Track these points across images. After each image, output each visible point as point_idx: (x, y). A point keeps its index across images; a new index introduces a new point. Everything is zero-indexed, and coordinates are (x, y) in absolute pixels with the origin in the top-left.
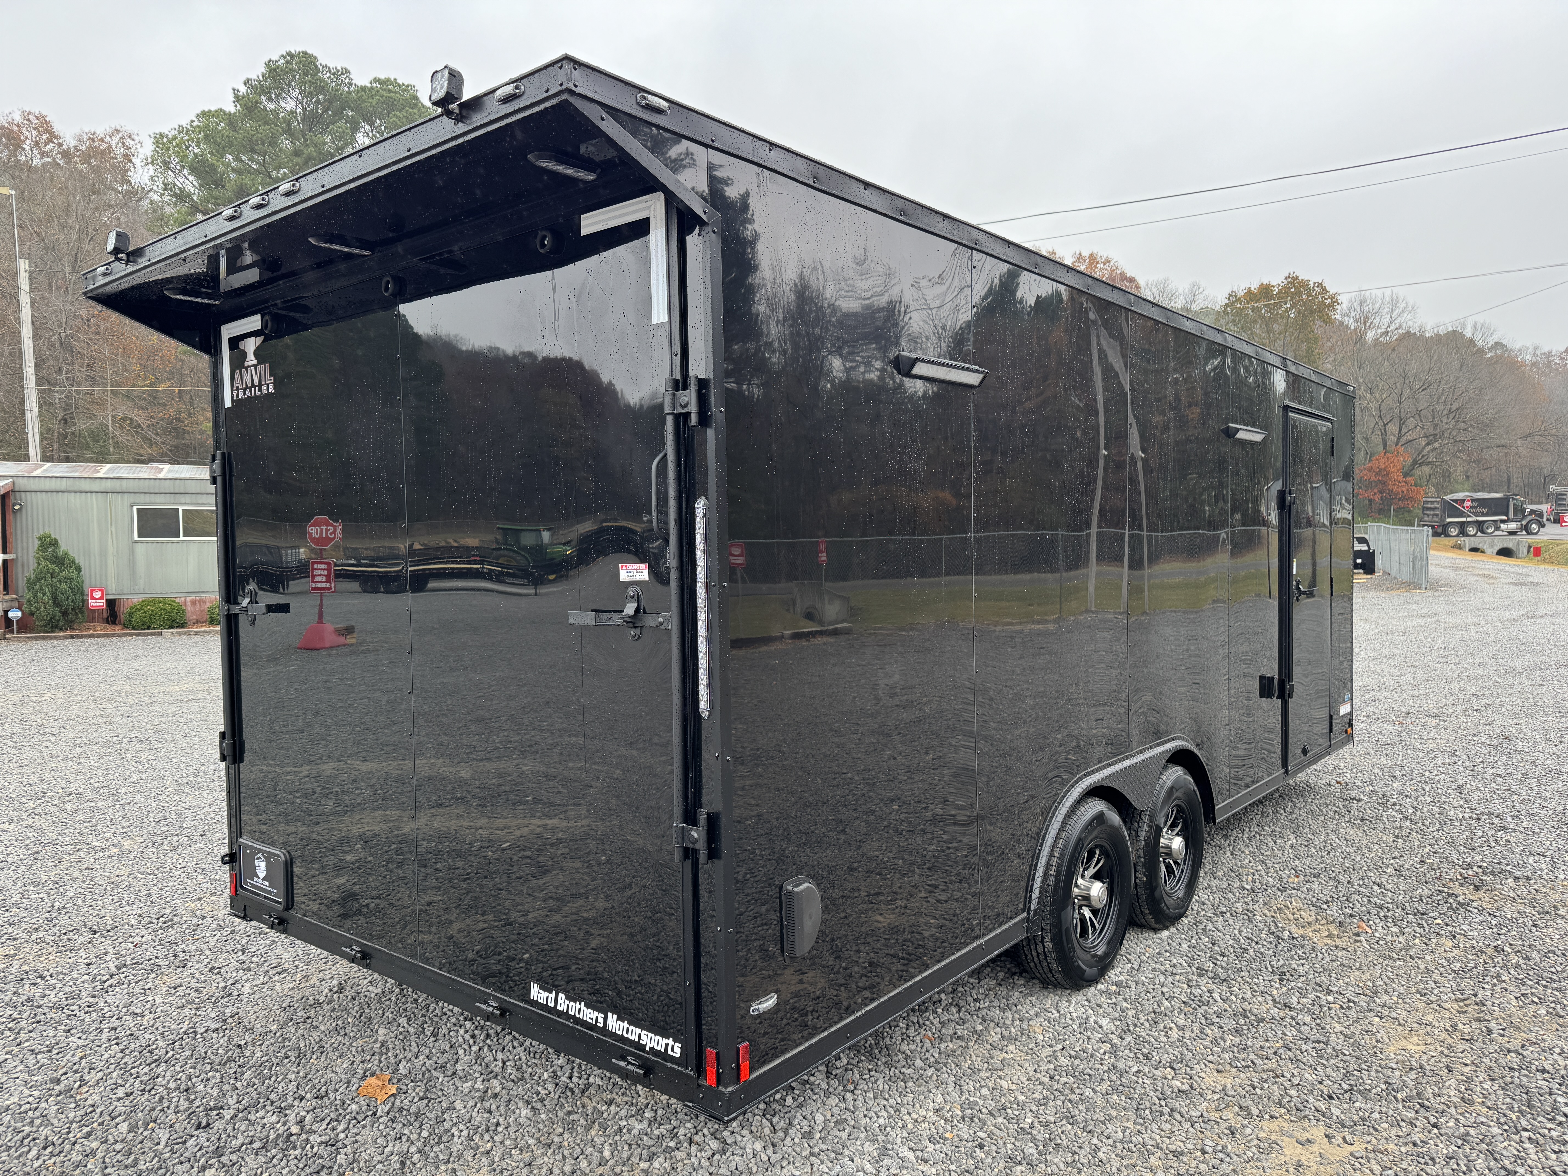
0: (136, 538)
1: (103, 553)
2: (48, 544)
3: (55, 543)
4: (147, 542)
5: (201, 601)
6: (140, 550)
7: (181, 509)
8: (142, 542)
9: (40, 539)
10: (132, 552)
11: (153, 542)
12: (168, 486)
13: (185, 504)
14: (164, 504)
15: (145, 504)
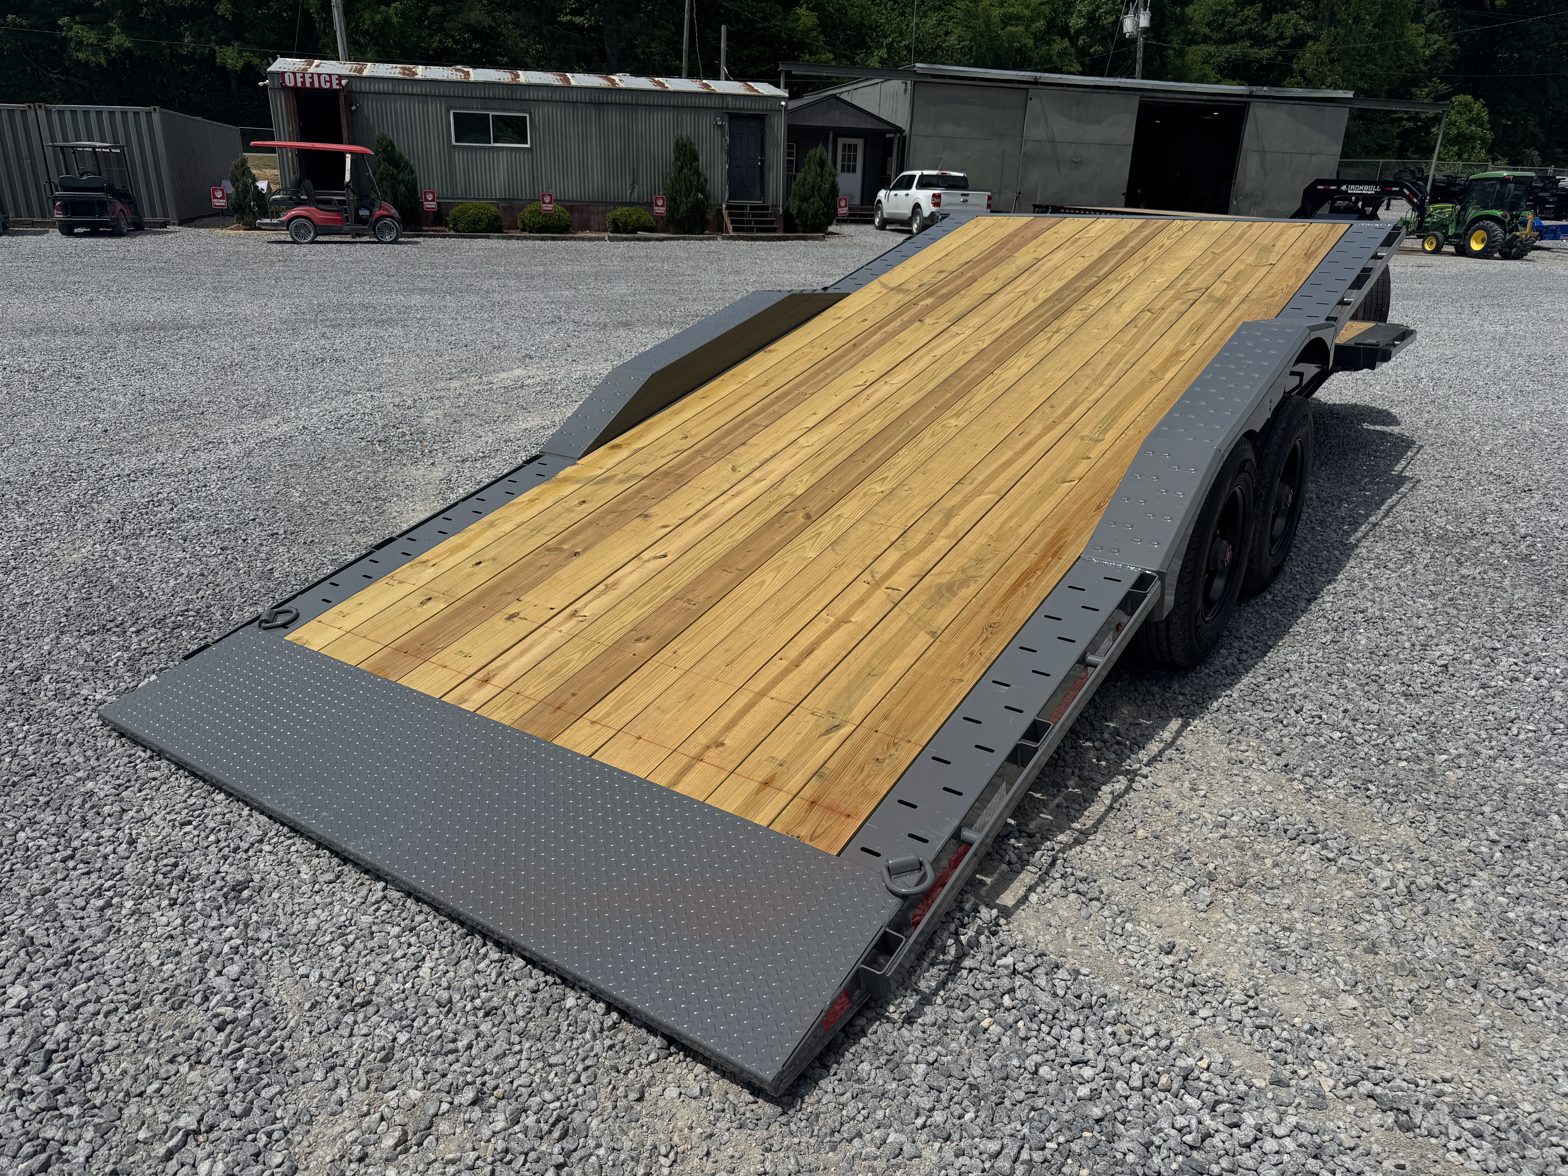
0: (454, 143)
1: (427, 157)
2: (386, 145)
3: (391, 144)
4: (463, 147)
5: (512, 208)
6: (457, 154)
7: (490, 114)
8: (459, 147)
9: (378, 140)
10: (451, 156)
11: (468, 147)
12: (478, 91)
13: (494, 110)
14: (476, 109)
15: (460, 108)
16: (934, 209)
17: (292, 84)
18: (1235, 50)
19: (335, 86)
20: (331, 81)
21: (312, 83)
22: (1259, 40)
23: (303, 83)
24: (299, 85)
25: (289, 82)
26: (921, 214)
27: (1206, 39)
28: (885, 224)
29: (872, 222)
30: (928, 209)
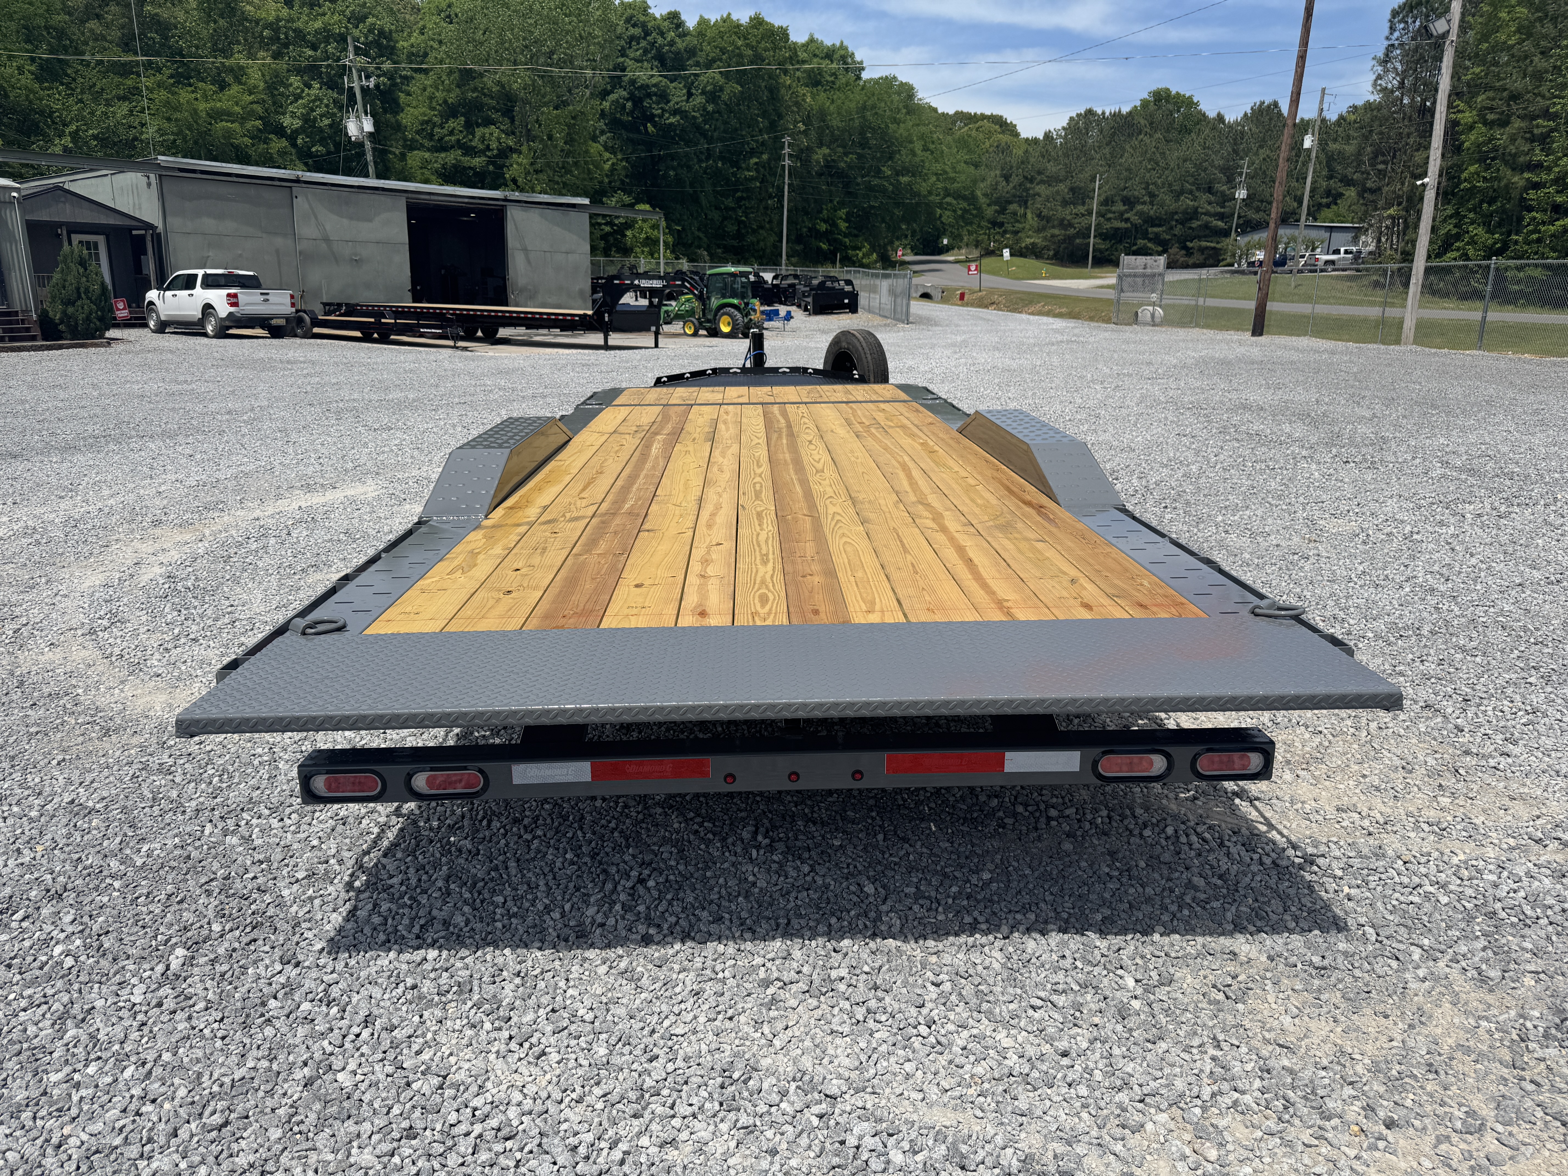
16: (232, 309)
18: (451, 157)
22: (469, 151)
26: (215, 315)
27: (421, 147)
28: (162, 327)
29: (146, 325)
30: (223, 309)
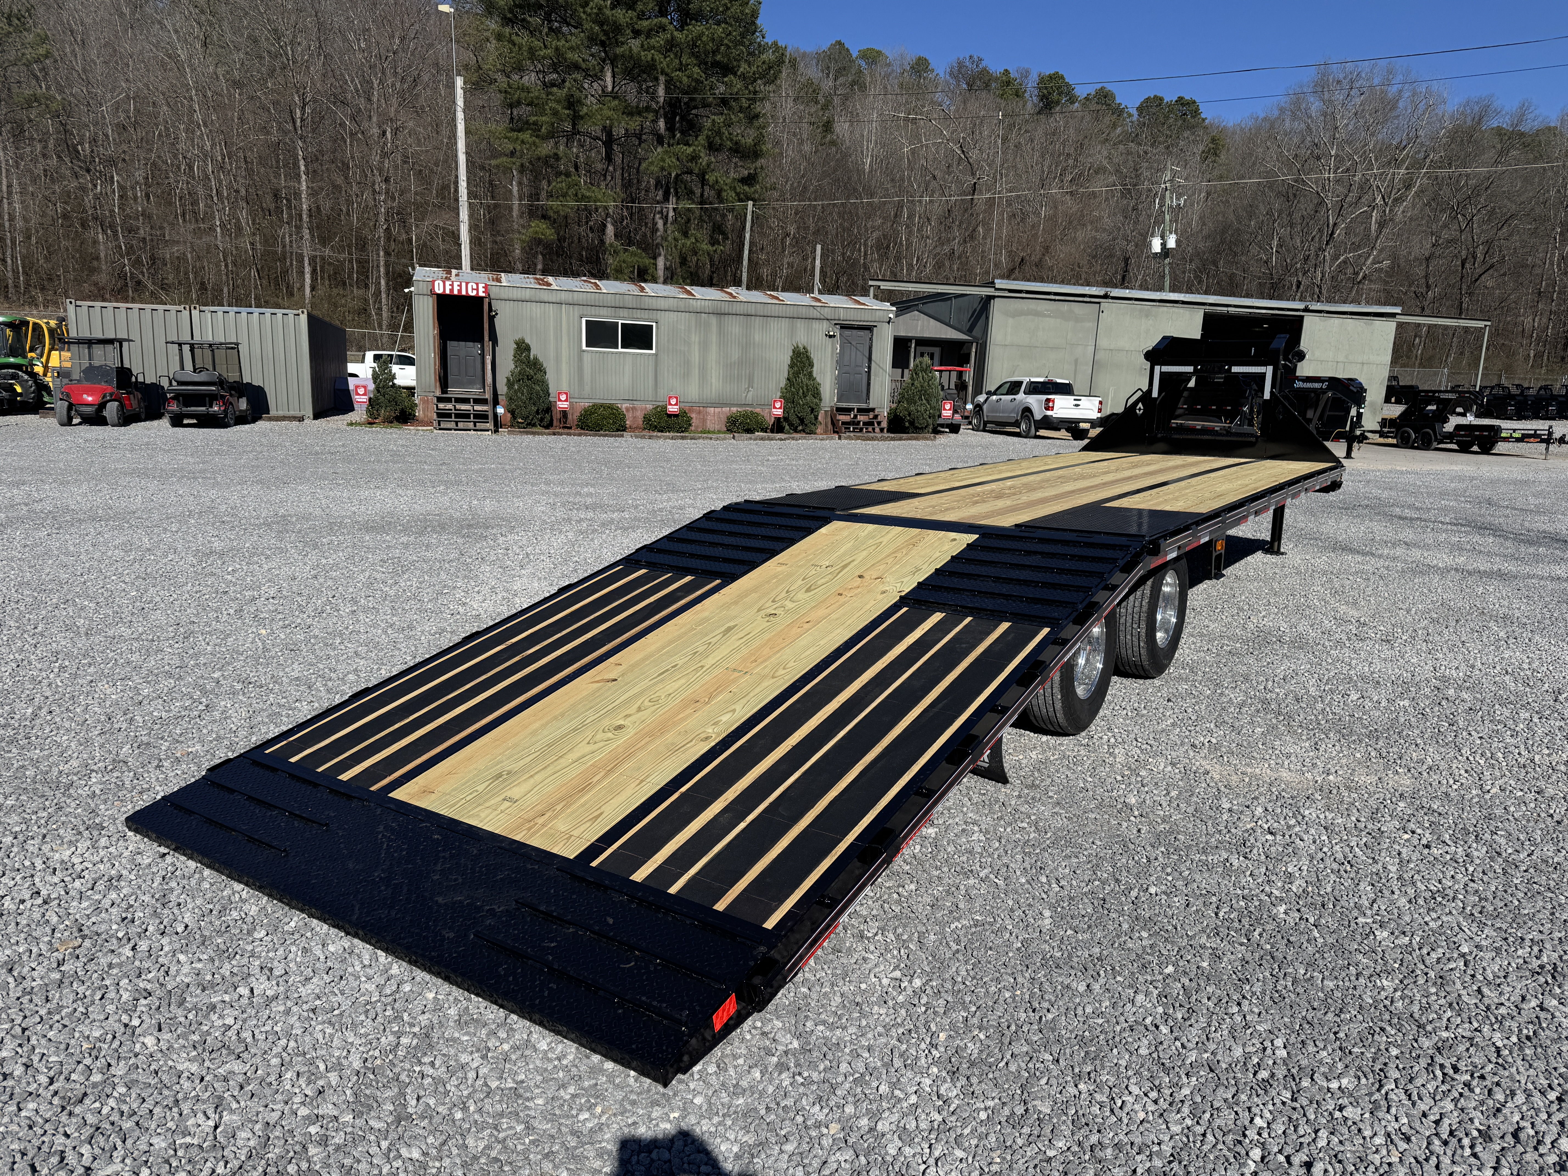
0: (584, 347)
1: (558, 360)
2: (522, 348)
3: (528, 348)
4: (592, 352)
5: (634, 409)
6: (587, 358)
7: (620, 322)
8: (588, 351)
9: (517, 344)
10: (580, 360)
11: (597, 352)
12: (610, 300)
13: (624, 318)
14: (607, 317)
15: (591, 316)
16: (1045, 413)
17: (441, 291)
19: (481, 294)
20: (477, 290)
21: (460, 291)
23: (452, 290)
24: (448, 292)
25: (439, 290)
26: (1030, 417)
30: (1038, 413)
